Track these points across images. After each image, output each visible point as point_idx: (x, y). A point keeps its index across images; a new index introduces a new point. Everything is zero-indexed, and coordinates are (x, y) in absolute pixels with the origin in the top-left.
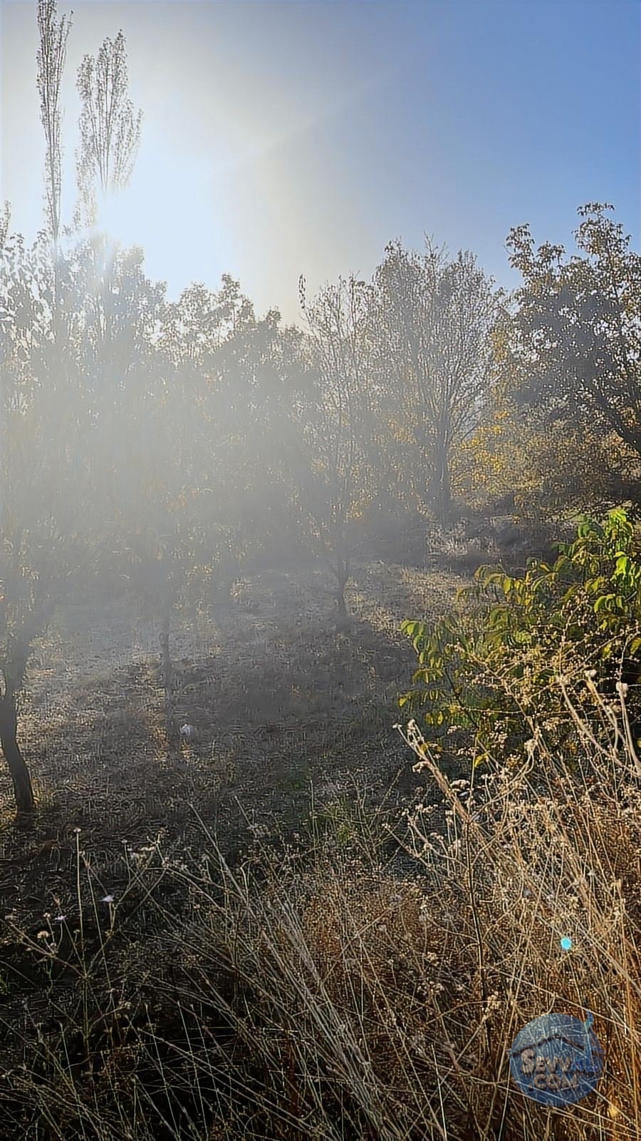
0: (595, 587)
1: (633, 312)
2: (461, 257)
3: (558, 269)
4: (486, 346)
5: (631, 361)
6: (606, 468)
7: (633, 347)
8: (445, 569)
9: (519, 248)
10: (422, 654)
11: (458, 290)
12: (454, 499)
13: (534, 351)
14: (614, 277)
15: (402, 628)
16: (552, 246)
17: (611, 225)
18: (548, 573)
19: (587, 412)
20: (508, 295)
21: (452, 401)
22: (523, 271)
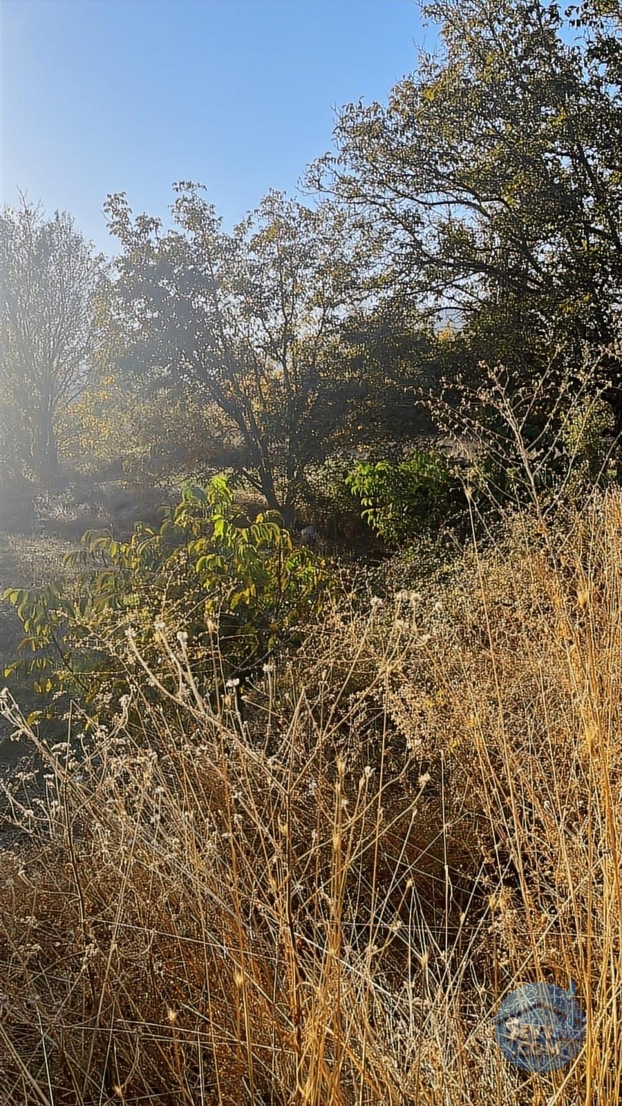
0: (197, 547)
1: (227, 289)
2: (58, 217)
3: (156, 242)
4: (87, 311)
5: (227, 337)
6: (209, 437)
7: (229, 323)
8: (55, 535)
9: (117, 215)
10: (27, 622)
11: (57, 250)
12: (61, 464)
13: (136, 319)
14: (209, 255)
15: (5, 597)
16: (149, 217)
17: (205, 205)
18: (153, 536)
19: (190, 383)
20: (108, 261)
21: (55, 364)
22: (122, 239)
